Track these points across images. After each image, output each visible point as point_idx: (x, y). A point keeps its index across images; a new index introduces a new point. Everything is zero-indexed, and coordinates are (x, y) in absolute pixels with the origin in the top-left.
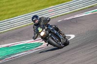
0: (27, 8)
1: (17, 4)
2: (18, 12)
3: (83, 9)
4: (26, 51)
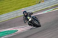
0: (9, 10)
2: (3, 12)
3: (42, 10)
4: (8, 35)
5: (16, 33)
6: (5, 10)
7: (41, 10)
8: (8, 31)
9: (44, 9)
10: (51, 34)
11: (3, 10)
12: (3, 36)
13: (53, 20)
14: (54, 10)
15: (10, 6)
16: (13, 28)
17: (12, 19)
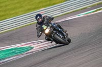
0: (17, 11)
1: (6, 6)
4: (16, 56)
5: (29, 51)
6: (11, 13)
7: (74, 12)
8: (15, 49)
9: (79, 10)
10: (90, 54)
11: (7, 12)
12: (8, 58)
13: (94, 29)
14: (96, 11)
15: (18, 5)
16: (25, 43)
17: (23, 27)
